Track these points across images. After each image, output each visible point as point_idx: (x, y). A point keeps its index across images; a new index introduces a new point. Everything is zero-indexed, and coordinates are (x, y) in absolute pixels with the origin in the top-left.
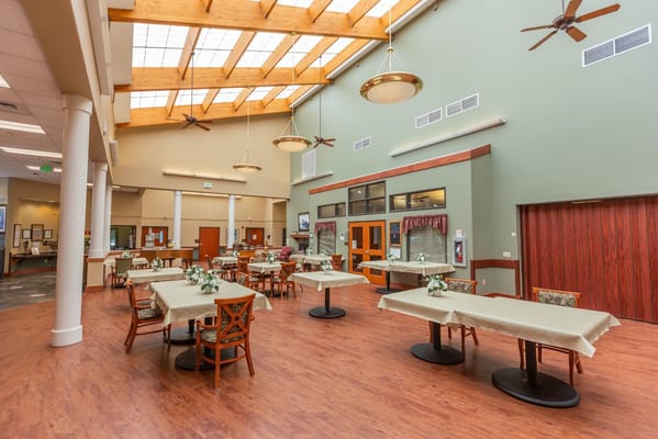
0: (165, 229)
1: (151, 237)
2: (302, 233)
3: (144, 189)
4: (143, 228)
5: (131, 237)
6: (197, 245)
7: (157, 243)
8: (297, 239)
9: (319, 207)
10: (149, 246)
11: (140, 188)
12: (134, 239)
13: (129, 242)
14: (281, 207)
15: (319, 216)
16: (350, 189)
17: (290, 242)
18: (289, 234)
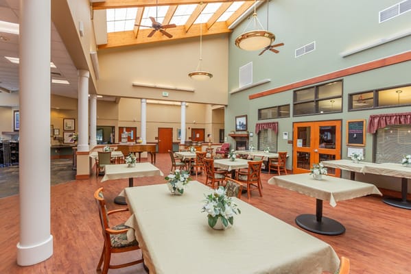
0: (135, 129)
1: (125, 135)
2: (240, 133)
3: (120, 97)
4: (120, 128)
5: (111, 135)
6: (157, 141)
7: (129, 139)
8: (234, 137)
9: (260, 110)
10: (124, 142)
11: (117, 97)
12: (114, 136)
13: (110, 138)
14: (219, 112)
15: (260, 117)
16: (295, 92)
17: (228, 140)
18: (227, 132)
